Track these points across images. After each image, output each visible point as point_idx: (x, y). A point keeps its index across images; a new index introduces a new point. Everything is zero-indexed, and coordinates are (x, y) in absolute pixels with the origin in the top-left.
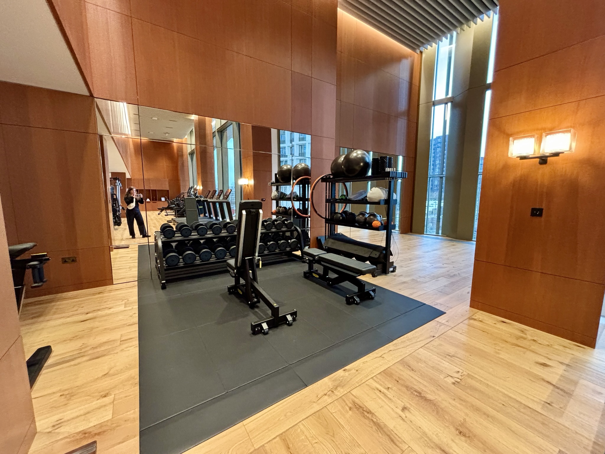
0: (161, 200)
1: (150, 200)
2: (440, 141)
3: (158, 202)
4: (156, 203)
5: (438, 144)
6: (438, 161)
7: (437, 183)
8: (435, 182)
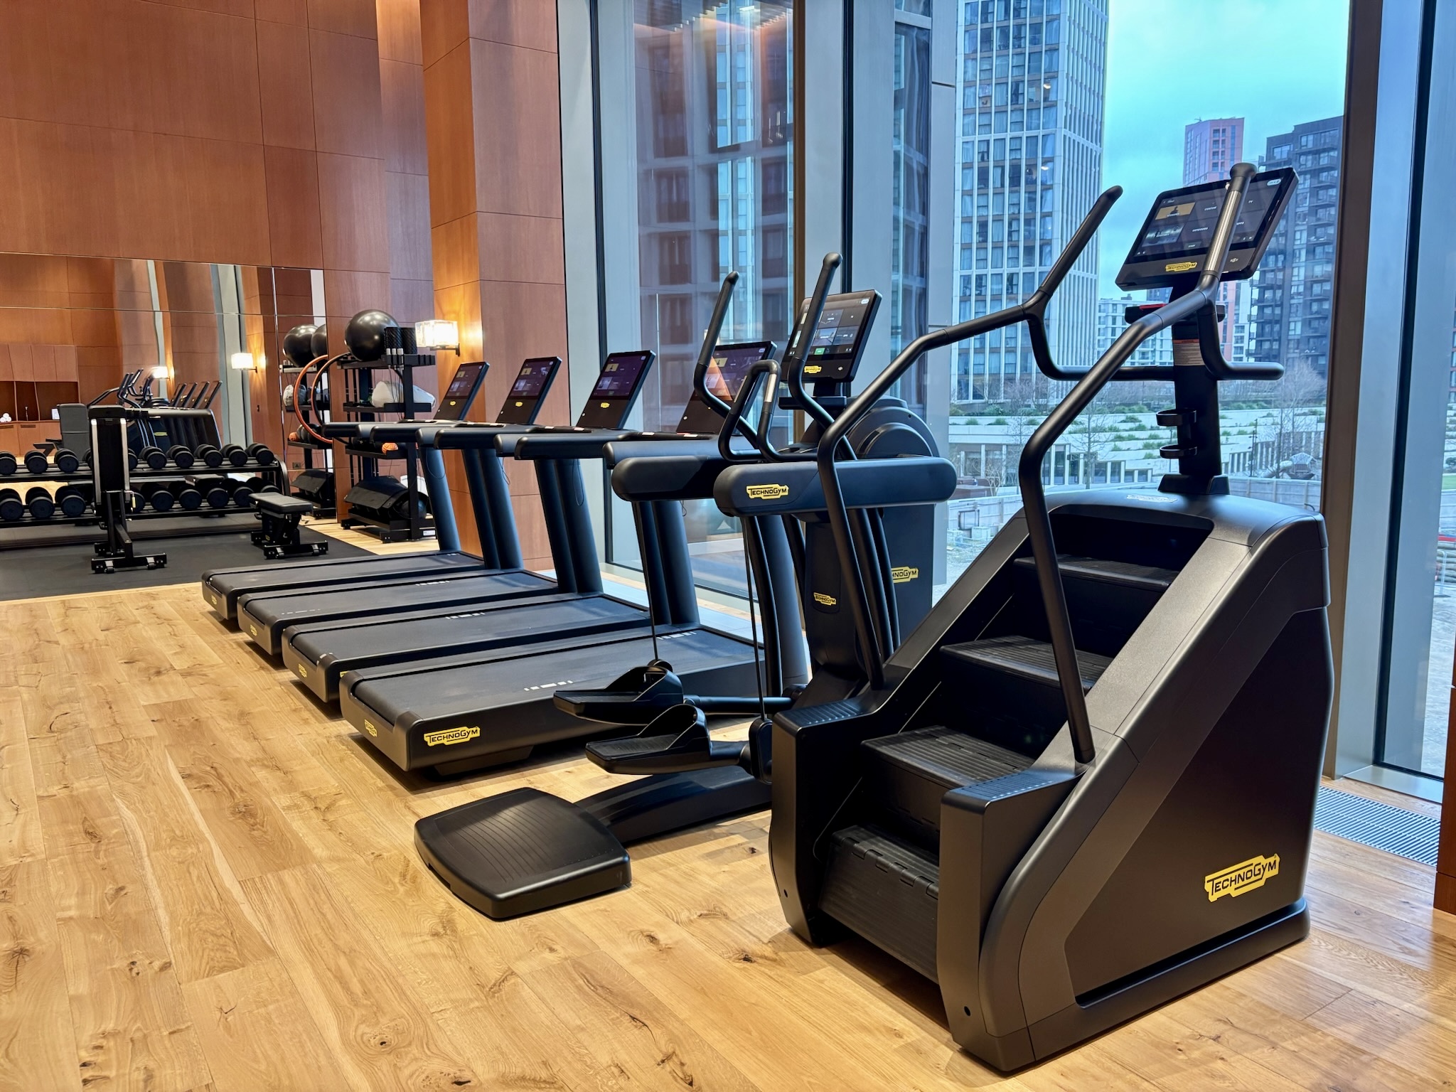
0: (50, 417)
1: (13, 419)
2: (1310, 145)
3: (40, 426)
4: (34, 426)
5: (1303, 158)
6: (1305, 234)
7: (1298, 331)
8: (1292, 326)
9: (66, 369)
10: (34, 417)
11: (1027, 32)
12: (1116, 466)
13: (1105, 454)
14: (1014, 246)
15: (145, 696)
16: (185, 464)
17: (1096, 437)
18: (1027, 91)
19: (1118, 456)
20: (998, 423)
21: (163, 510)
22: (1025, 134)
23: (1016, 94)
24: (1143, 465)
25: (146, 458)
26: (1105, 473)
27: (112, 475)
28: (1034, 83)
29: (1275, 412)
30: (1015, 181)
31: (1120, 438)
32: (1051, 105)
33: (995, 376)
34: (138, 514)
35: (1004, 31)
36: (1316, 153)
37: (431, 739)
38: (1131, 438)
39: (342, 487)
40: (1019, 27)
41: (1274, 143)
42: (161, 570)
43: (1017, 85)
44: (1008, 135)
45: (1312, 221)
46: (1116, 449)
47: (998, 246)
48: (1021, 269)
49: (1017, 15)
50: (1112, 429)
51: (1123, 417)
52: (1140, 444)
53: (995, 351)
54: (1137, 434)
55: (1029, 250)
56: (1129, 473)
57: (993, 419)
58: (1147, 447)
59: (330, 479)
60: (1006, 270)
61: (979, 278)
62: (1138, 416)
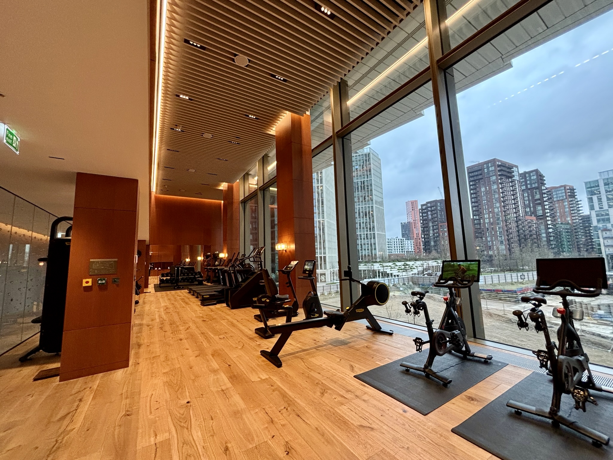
5: (428, 208)
9: (171, 260)
10: (165, 269)
11: (366, 187)
12: (391, 274)
13: (389, 271)
14: (367, 228)
15: (179, 298)
16: (188, 275)
17: (385, 268)
18: (367, 198)
19: (391, 272)
20: (365, 265)
21: (184, 281)
22: (367, 206)
23: (365, 199)
24: (398, 274)
25: (183, 274)
26: (389, 276)
27: (178, 276)
28: (368, 196)
29: (427, 261)
30: (366, 215)
31: (392, 268)
32: (372, 200)
33: (365, 255)
34: (181, 282)
35: (361, 187)
36: (431, 207)
37: (204, 297)
38: (394, 268)
39: (211, 278)
40: (364, 186)
41: (422, 205)
42: (183, 289)
43: (364, 197)
44: (364, 206)
45: (432, 220)
46: (391, 270)
47: (363, 228)
48: (369, 233)
49: (363, 184)
50: (390, 266)
51: (392, 263)
52: (397, 269)
53: (365, 250)
54: (395, 267)
55: (370, 229)
56: (395, 276)
57: (364, 264)
58: (398, 270)
59: (210, 276)
60: (365, 233)
61: (360, 235)
62: (396, 263)
